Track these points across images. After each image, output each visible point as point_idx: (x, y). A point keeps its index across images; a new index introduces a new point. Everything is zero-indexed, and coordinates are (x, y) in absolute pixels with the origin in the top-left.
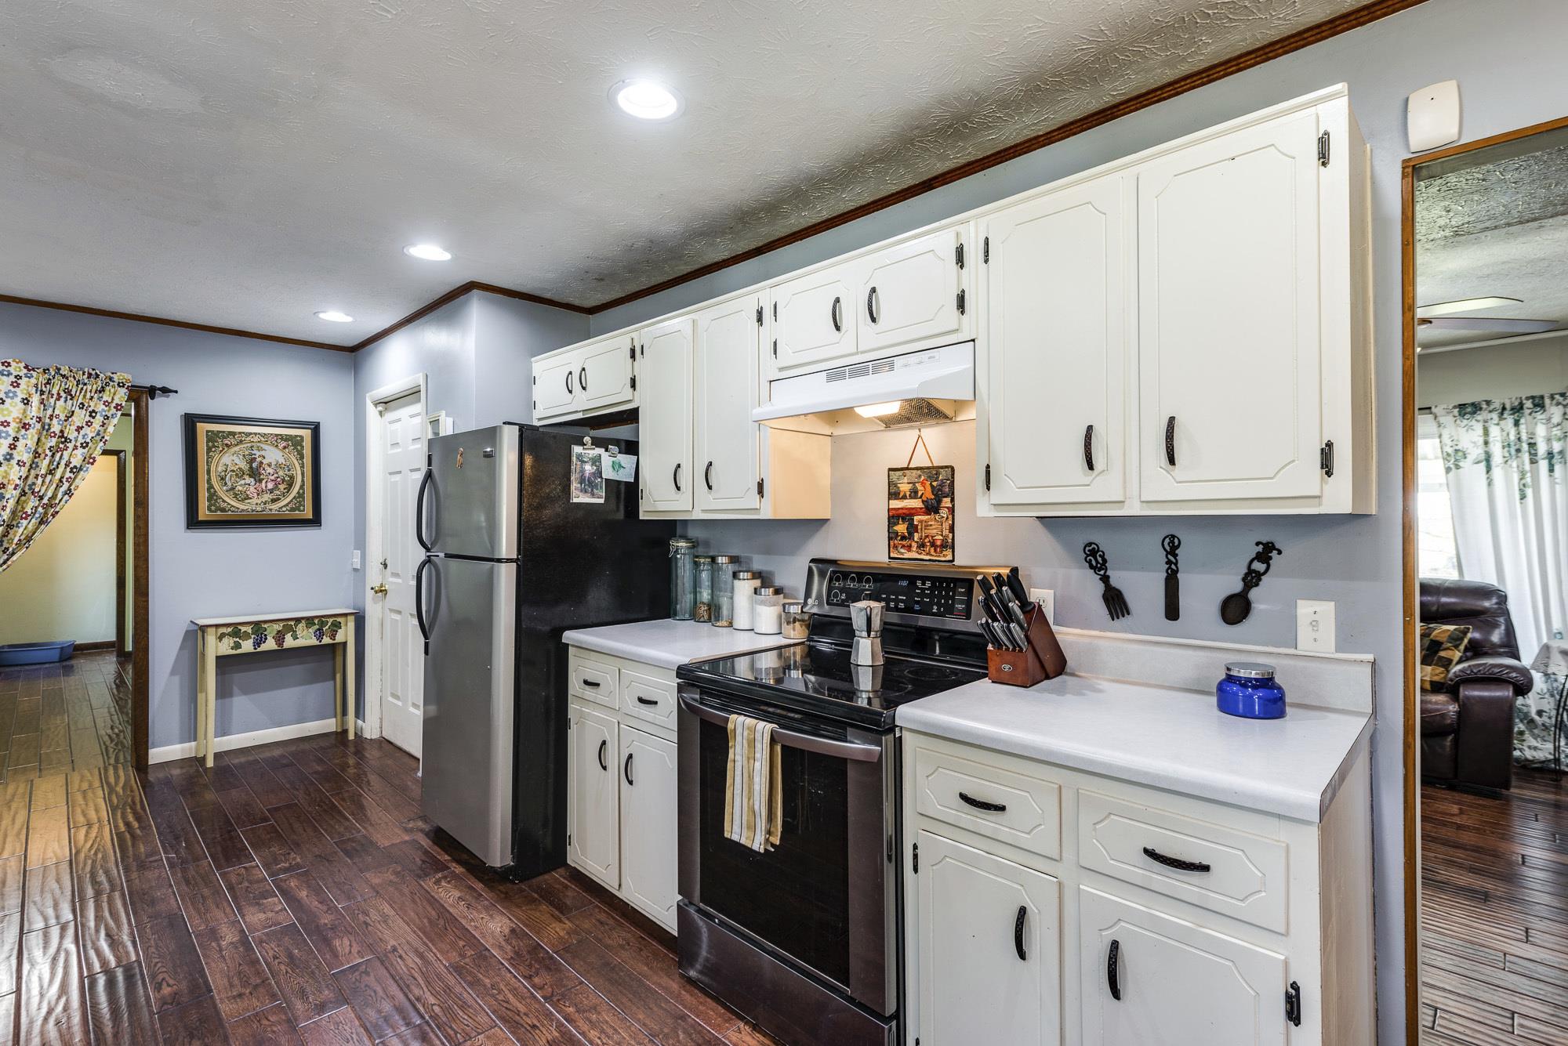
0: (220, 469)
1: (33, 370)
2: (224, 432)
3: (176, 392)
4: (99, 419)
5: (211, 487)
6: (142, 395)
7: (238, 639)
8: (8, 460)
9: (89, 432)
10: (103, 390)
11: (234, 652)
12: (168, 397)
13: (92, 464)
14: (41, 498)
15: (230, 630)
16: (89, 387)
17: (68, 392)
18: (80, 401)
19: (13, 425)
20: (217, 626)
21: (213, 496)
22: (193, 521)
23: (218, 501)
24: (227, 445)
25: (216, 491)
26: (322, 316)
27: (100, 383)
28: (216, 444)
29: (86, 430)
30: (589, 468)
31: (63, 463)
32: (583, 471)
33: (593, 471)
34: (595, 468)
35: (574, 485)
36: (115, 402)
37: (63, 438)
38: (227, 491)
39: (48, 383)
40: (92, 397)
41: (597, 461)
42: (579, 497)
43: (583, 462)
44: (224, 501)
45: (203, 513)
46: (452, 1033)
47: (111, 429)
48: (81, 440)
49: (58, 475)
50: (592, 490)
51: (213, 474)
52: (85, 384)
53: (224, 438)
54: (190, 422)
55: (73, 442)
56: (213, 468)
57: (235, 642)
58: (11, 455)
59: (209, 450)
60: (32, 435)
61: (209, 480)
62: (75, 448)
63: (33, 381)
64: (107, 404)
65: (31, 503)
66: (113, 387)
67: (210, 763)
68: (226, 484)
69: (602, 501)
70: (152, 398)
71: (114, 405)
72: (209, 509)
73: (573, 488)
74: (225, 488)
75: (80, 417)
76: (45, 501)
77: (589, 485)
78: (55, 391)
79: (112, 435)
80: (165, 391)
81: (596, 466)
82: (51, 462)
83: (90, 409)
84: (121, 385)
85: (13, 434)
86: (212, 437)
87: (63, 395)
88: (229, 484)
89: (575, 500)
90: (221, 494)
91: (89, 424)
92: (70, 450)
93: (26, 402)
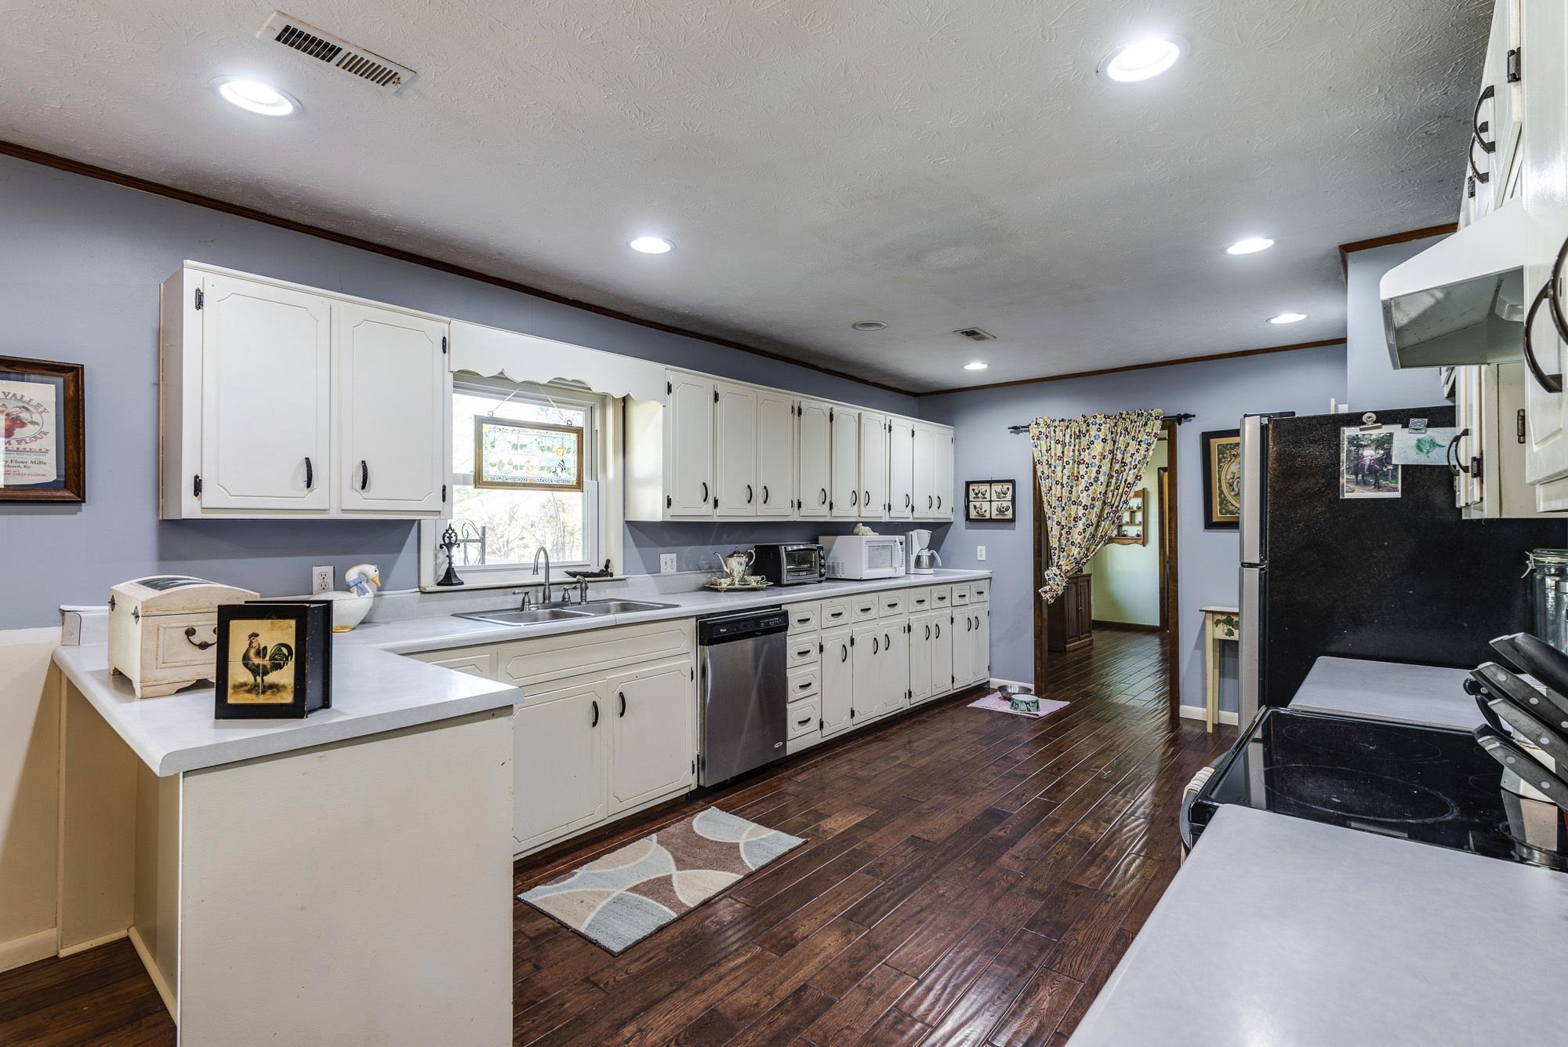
0: (1228, 477)
1: (1109, 418)
2: (1231, 444)
3: (1194, 416)
4: (1144, 446)
5: (1221, 492)
6: (1171, 424)
7: (1231, 627)
8: (1096, 481)
9: (1138, 457)
10: (1146, 424)
11: (1227, 638)
12: (1190, 421)
13: (1139, 480)
14: (1112, 506)
15: (1224, 618)
16: (1138, 424)
17: (1126, 429)
18: (1133, 435)
19: (1098, 457)
20: (1214, 613)
21: (1223, 501)
22: (1210, 524)
23: (1228, 504)
24: (1234, 455)
25: (1225, 497)
26: (1274, 321)
27: (1144, 420)
28: (1225, 455)
29: (1137, 455)
30: (1369, 454)
31: (1123, 480)
32: (1359, 457)
33: (1378, 456)
34: (1382, 452)
35: (1345, 476)
36: (1154, 432)
37: (1124, 464)
38: (1234, 496)
39: (1116, 425)
40: (1140, 431)
41: (1385, 443)
42: (1352, 491)
43: (1359, 446)
44: (1232, 505)
45: (1217, 516)
46: (1058, 960)
47: (1151, 452)
48: (1133, 463)
49: (1121, 491)
50: (1377, 481)
51: (1223, 482)
52: (1135, 422)
53: (1232, 449)
54: (1207, 437)
55: (1129, 465)
56: (1223, 477)
57: (1229, 629)
58: (1098, 478)
59: (1220, 461)
60: (1107, 462)
61: (1220, 487)
62: (1130, 469)
63: (1108, 425)
64: (1148, 434)
65: (1107, 509)
66: (1152, 420)
67: (1210, 729)
68: (1233, 489)
69: (1398, 495)
70: (1180, 424)
71: (1153, 434)
72: (1221, 512)
73: (1343, 481)
74: (1233, 493)
75: (1133, 446)
76: (1114, 509)
77: (1375, 473)
78: (1119, 431)
79: (1152, 457)
80: (1187, 416)
81: (1383, 449)
82: (1117, 480)
83: (1139, 440)
84: (1157, 418)
85: (1098, 464)
86: (1222, 450)
87: (1123, 432)
88: (1236, 489)
89: (1347, 496)
90: (1230, 498)
91: (1138, 450)
92: (1127, 471)
93: (1104, 441)
